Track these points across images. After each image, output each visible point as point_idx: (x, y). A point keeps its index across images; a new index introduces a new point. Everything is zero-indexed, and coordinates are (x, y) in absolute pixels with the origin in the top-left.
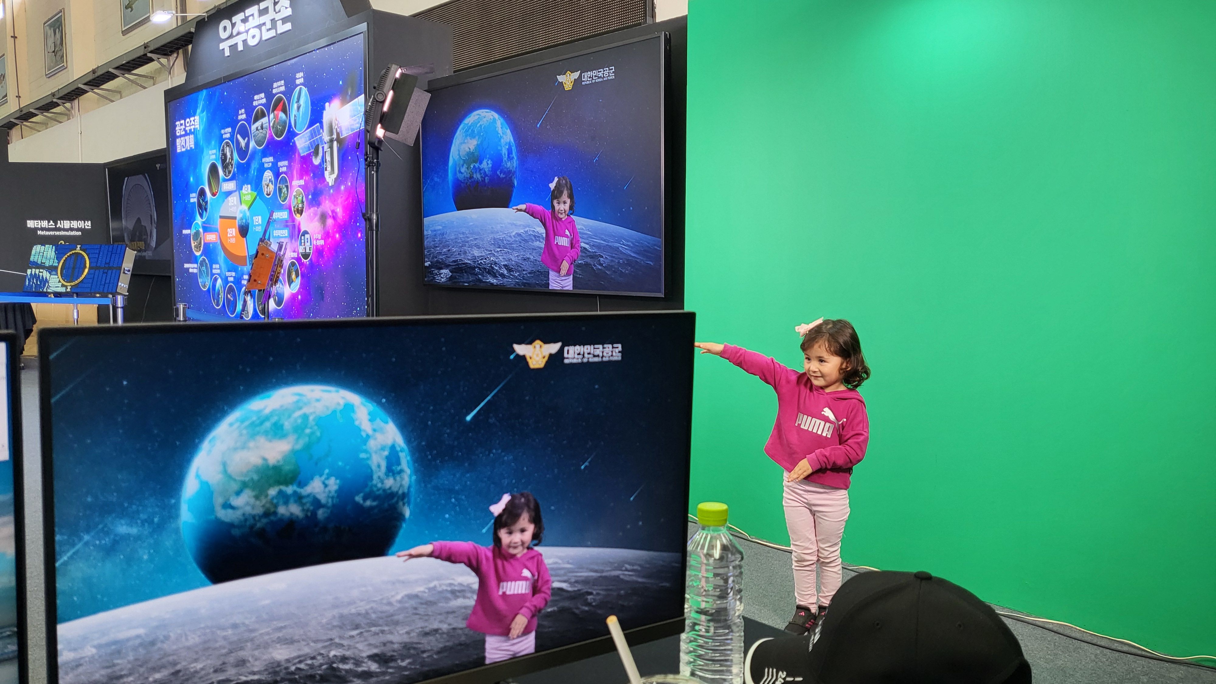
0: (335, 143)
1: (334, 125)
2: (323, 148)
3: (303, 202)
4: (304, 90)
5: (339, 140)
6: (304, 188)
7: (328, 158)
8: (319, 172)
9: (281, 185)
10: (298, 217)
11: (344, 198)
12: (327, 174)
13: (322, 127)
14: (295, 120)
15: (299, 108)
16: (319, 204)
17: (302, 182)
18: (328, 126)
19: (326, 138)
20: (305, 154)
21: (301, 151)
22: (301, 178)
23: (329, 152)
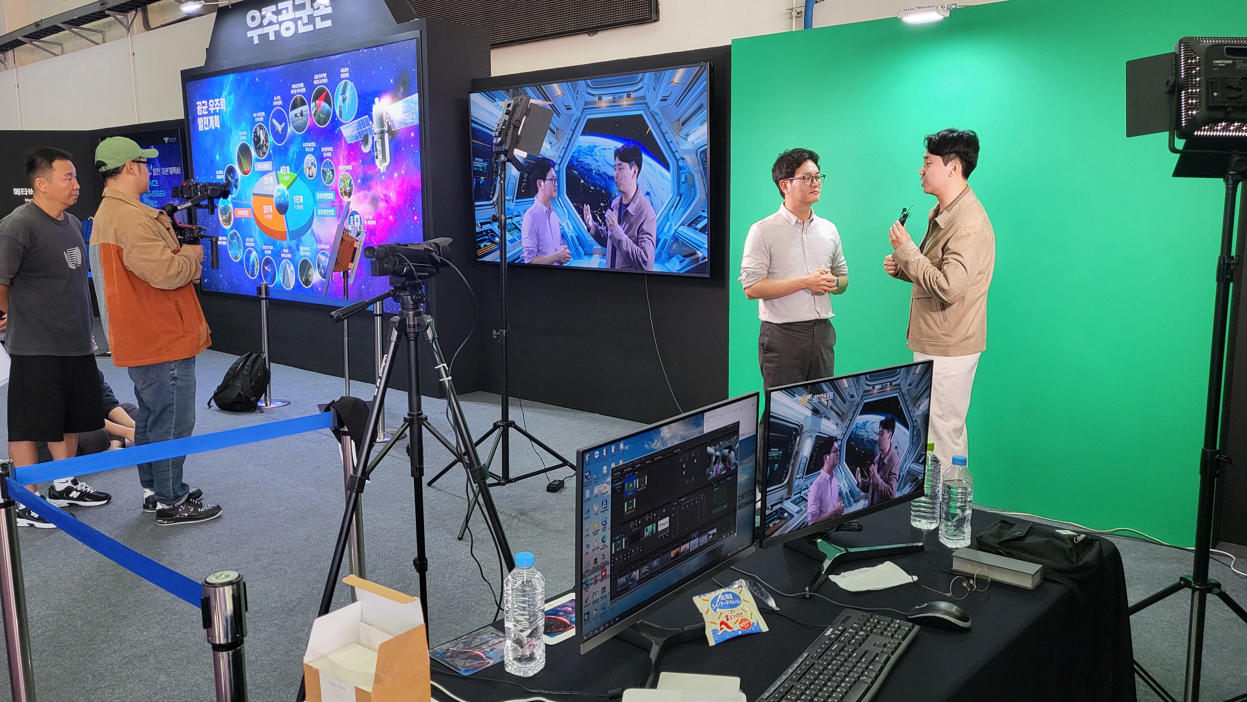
0: (386, 135)
1: (384, 118)
2: (373, 138)
3: (350, 185)
4: (350, 85)
5: (390, 131)
6: (353, 172)
7: (379, 147)
8: (369, 159)
9: (325, 170)
10: (346, 199)
11: (397, 184)
12: (377, 162)
13: (371, 118)
14: (340, 112)
15: (344, 100)
16: (369, 189)
17: (350, 167)
18: (378, 118)
19: (376, 129)
20: (353, 142)
21: (347, 139)
22: (349, 163)
23: (380, 142)
